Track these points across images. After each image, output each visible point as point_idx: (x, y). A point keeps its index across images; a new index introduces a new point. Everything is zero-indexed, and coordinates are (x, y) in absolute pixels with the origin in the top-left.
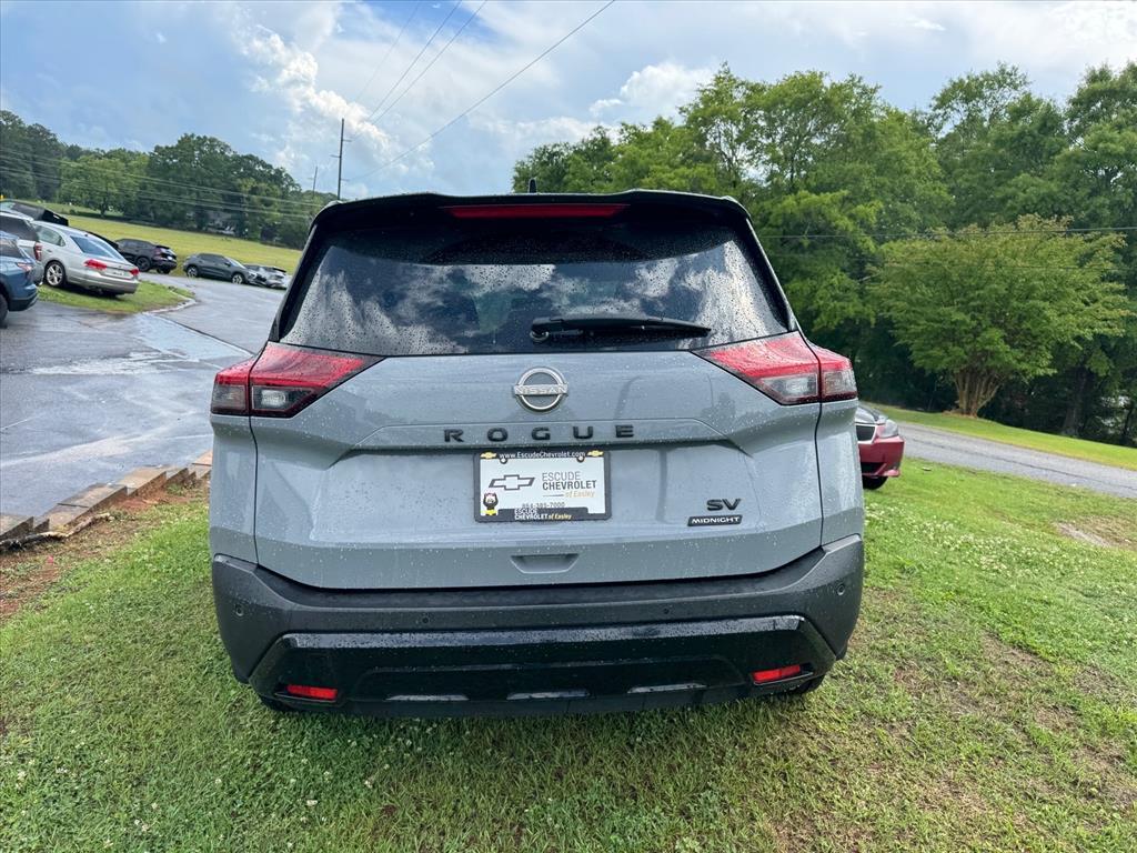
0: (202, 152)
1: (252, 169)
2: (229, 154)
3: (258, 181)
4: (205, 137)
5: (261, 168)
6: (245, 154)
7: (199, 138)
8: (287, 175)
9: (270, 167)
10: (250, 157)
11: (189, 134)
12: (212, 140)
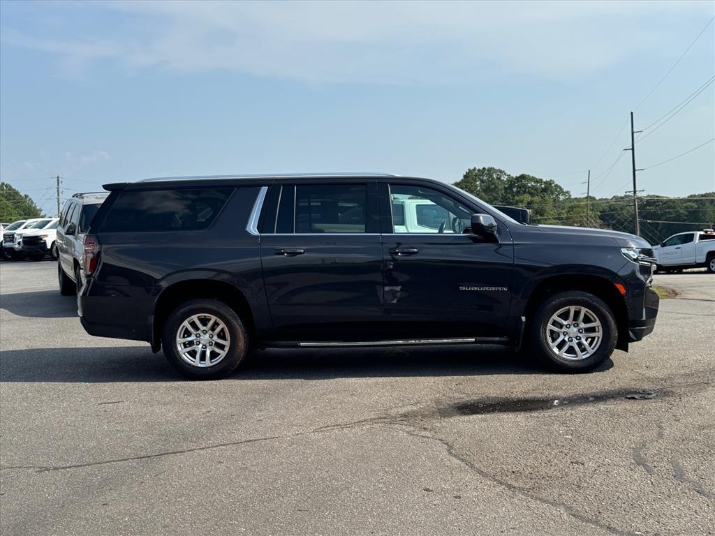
0: (482, 181)
1: (524, 186)
2: (505, 178)
3: (532, 195)
4: (484, 169)
5: (533, 183)
6: (518, 176)
7: (479, 170)
8: (556, 186)
9: (540, 181)
10: (523, 177)
11: (472, 168)
12: (490, 170)
